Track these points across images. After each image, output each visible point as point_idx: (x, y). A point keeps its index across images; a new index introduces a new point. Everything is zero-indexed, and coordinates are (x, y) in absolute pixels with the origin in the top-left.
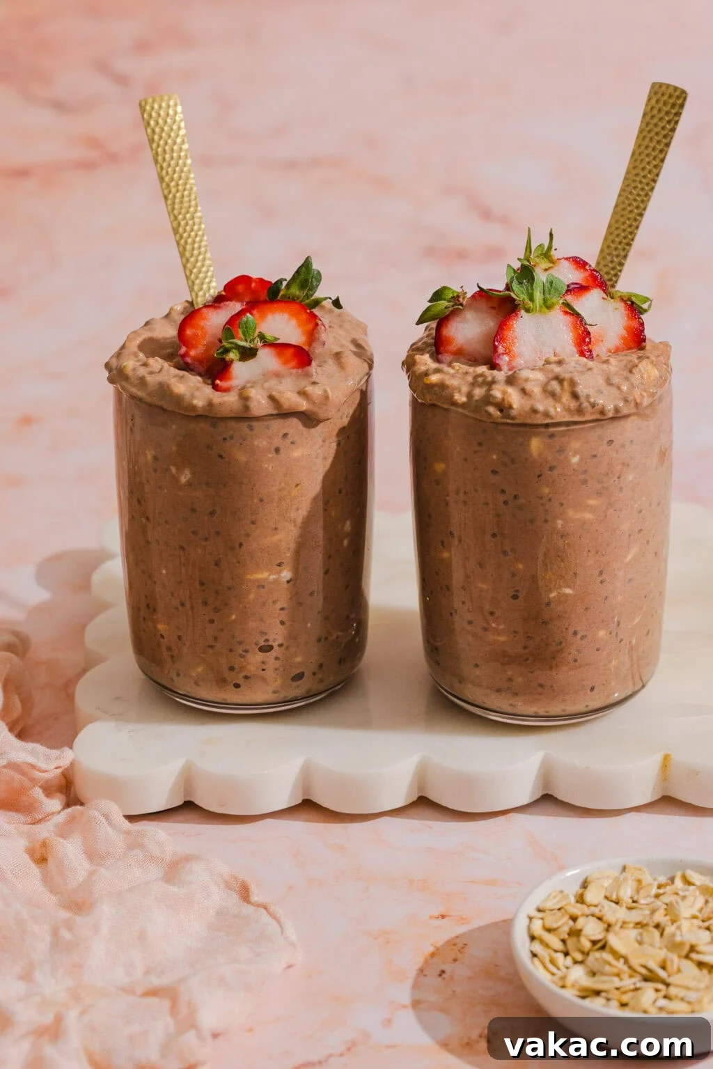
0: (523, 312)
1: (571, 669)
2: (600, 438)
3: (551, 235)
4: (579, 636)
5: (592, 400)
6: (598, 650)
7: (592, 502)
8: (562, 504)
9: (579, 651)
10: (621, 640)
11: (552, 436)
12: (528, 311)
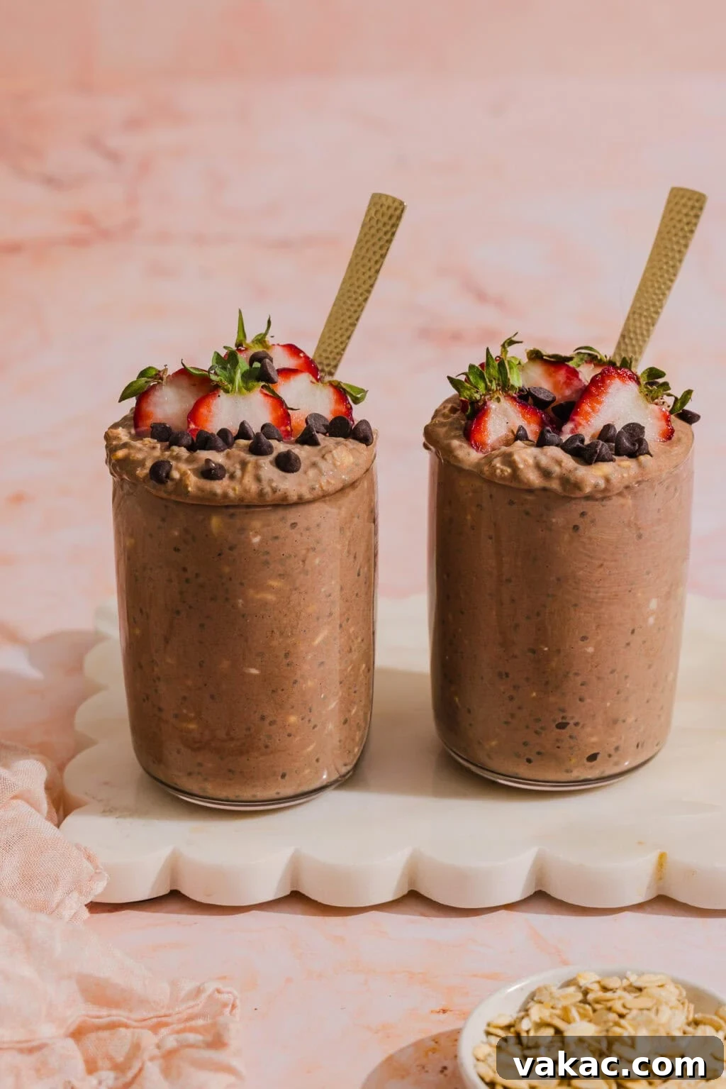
0: (222, 393)
1: (262, 755)
2: (283, 519)
3: (269, 322)
4: (267, 722)
5: (274, 485)
6: (289, 735)
7: (275, 583)
8: (242, 584)
9: (270, 737)
10: (315, 727)
11: (232, 516)
12: (227, 391)
